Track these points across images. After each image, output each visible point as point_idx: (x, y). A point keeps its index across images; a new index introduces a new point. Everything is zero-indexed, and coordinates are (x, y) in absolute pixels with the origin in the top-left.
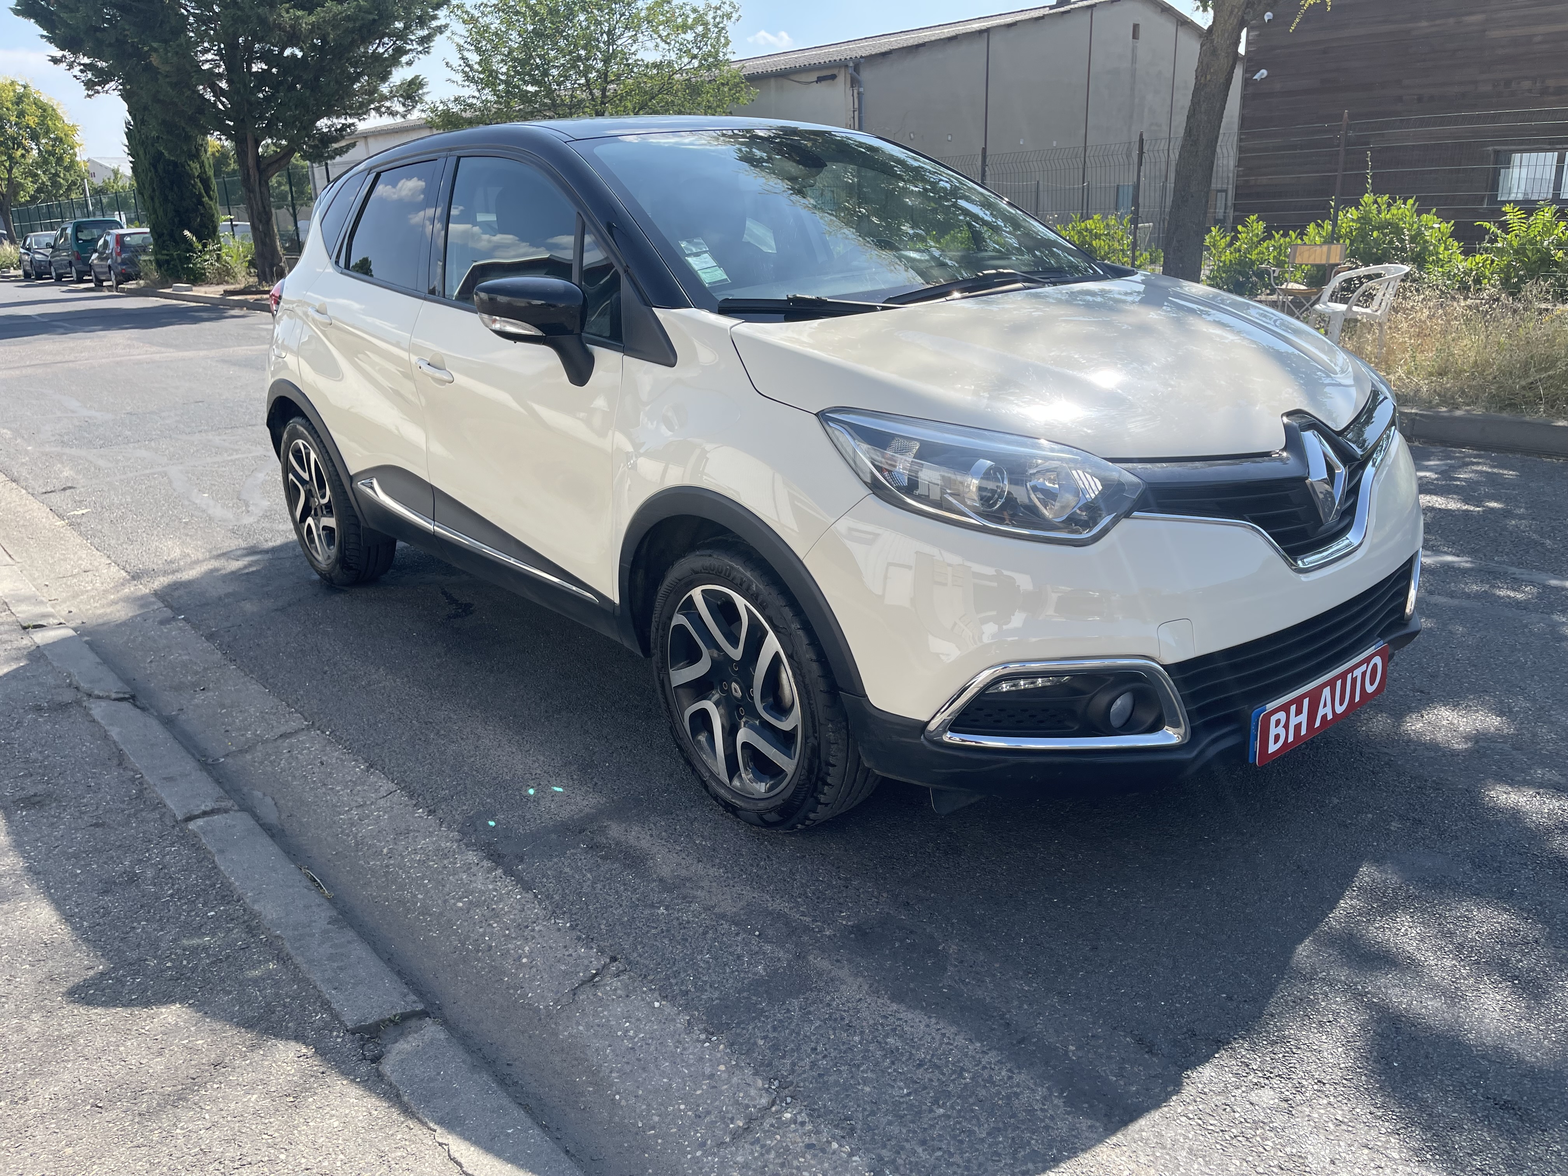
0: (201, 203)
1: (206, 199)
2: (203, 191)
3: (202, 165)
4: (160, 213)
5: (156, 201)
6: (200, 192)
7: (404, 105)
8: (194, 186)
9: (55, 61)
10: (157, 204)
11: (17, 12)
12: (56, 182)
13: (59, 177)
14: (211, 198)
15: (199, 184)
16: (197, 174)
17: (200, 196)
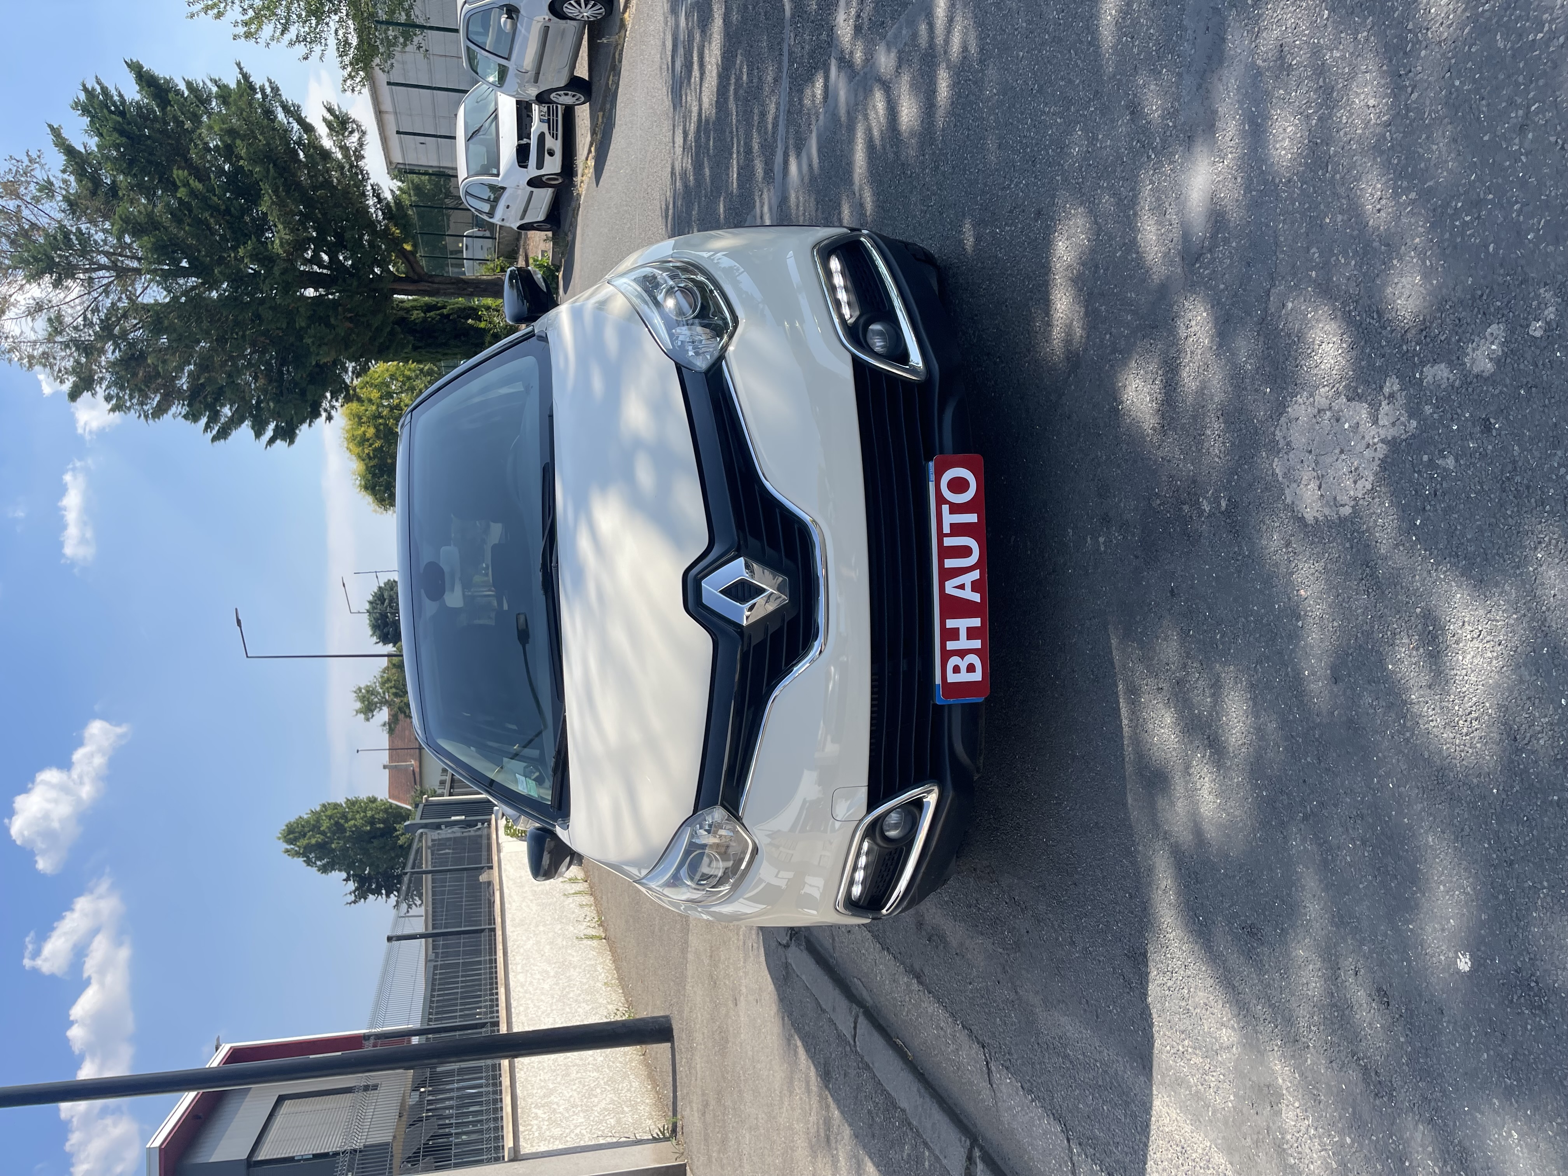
0: (448, 316)
1: (445, 311)
2: (438, 312)
3: (414, 308)
4: (457, 350)
5: (447, 351)
6: (439, 315)
7: (352, 132)
8: (433, 319)
9: (329, 418)
10: (449, 351)
11: (292, 442)
12: (428, 372)
13: (423, 369)
14: (444, 307)
15: (432, 314)
16: (423, 315)
17: (442, 315)
